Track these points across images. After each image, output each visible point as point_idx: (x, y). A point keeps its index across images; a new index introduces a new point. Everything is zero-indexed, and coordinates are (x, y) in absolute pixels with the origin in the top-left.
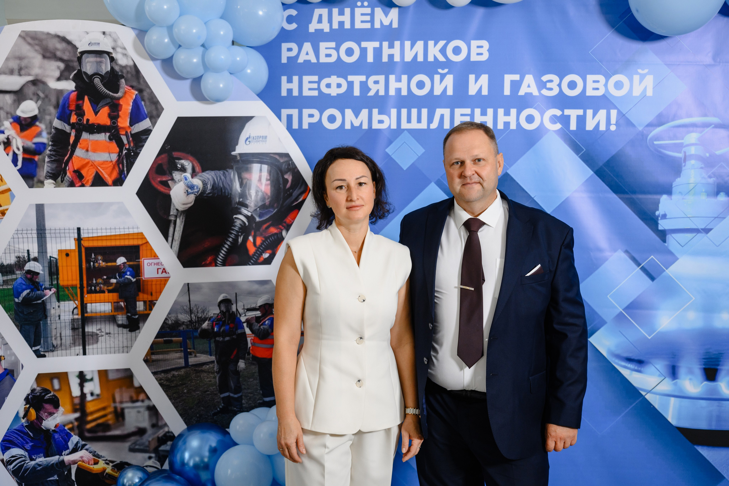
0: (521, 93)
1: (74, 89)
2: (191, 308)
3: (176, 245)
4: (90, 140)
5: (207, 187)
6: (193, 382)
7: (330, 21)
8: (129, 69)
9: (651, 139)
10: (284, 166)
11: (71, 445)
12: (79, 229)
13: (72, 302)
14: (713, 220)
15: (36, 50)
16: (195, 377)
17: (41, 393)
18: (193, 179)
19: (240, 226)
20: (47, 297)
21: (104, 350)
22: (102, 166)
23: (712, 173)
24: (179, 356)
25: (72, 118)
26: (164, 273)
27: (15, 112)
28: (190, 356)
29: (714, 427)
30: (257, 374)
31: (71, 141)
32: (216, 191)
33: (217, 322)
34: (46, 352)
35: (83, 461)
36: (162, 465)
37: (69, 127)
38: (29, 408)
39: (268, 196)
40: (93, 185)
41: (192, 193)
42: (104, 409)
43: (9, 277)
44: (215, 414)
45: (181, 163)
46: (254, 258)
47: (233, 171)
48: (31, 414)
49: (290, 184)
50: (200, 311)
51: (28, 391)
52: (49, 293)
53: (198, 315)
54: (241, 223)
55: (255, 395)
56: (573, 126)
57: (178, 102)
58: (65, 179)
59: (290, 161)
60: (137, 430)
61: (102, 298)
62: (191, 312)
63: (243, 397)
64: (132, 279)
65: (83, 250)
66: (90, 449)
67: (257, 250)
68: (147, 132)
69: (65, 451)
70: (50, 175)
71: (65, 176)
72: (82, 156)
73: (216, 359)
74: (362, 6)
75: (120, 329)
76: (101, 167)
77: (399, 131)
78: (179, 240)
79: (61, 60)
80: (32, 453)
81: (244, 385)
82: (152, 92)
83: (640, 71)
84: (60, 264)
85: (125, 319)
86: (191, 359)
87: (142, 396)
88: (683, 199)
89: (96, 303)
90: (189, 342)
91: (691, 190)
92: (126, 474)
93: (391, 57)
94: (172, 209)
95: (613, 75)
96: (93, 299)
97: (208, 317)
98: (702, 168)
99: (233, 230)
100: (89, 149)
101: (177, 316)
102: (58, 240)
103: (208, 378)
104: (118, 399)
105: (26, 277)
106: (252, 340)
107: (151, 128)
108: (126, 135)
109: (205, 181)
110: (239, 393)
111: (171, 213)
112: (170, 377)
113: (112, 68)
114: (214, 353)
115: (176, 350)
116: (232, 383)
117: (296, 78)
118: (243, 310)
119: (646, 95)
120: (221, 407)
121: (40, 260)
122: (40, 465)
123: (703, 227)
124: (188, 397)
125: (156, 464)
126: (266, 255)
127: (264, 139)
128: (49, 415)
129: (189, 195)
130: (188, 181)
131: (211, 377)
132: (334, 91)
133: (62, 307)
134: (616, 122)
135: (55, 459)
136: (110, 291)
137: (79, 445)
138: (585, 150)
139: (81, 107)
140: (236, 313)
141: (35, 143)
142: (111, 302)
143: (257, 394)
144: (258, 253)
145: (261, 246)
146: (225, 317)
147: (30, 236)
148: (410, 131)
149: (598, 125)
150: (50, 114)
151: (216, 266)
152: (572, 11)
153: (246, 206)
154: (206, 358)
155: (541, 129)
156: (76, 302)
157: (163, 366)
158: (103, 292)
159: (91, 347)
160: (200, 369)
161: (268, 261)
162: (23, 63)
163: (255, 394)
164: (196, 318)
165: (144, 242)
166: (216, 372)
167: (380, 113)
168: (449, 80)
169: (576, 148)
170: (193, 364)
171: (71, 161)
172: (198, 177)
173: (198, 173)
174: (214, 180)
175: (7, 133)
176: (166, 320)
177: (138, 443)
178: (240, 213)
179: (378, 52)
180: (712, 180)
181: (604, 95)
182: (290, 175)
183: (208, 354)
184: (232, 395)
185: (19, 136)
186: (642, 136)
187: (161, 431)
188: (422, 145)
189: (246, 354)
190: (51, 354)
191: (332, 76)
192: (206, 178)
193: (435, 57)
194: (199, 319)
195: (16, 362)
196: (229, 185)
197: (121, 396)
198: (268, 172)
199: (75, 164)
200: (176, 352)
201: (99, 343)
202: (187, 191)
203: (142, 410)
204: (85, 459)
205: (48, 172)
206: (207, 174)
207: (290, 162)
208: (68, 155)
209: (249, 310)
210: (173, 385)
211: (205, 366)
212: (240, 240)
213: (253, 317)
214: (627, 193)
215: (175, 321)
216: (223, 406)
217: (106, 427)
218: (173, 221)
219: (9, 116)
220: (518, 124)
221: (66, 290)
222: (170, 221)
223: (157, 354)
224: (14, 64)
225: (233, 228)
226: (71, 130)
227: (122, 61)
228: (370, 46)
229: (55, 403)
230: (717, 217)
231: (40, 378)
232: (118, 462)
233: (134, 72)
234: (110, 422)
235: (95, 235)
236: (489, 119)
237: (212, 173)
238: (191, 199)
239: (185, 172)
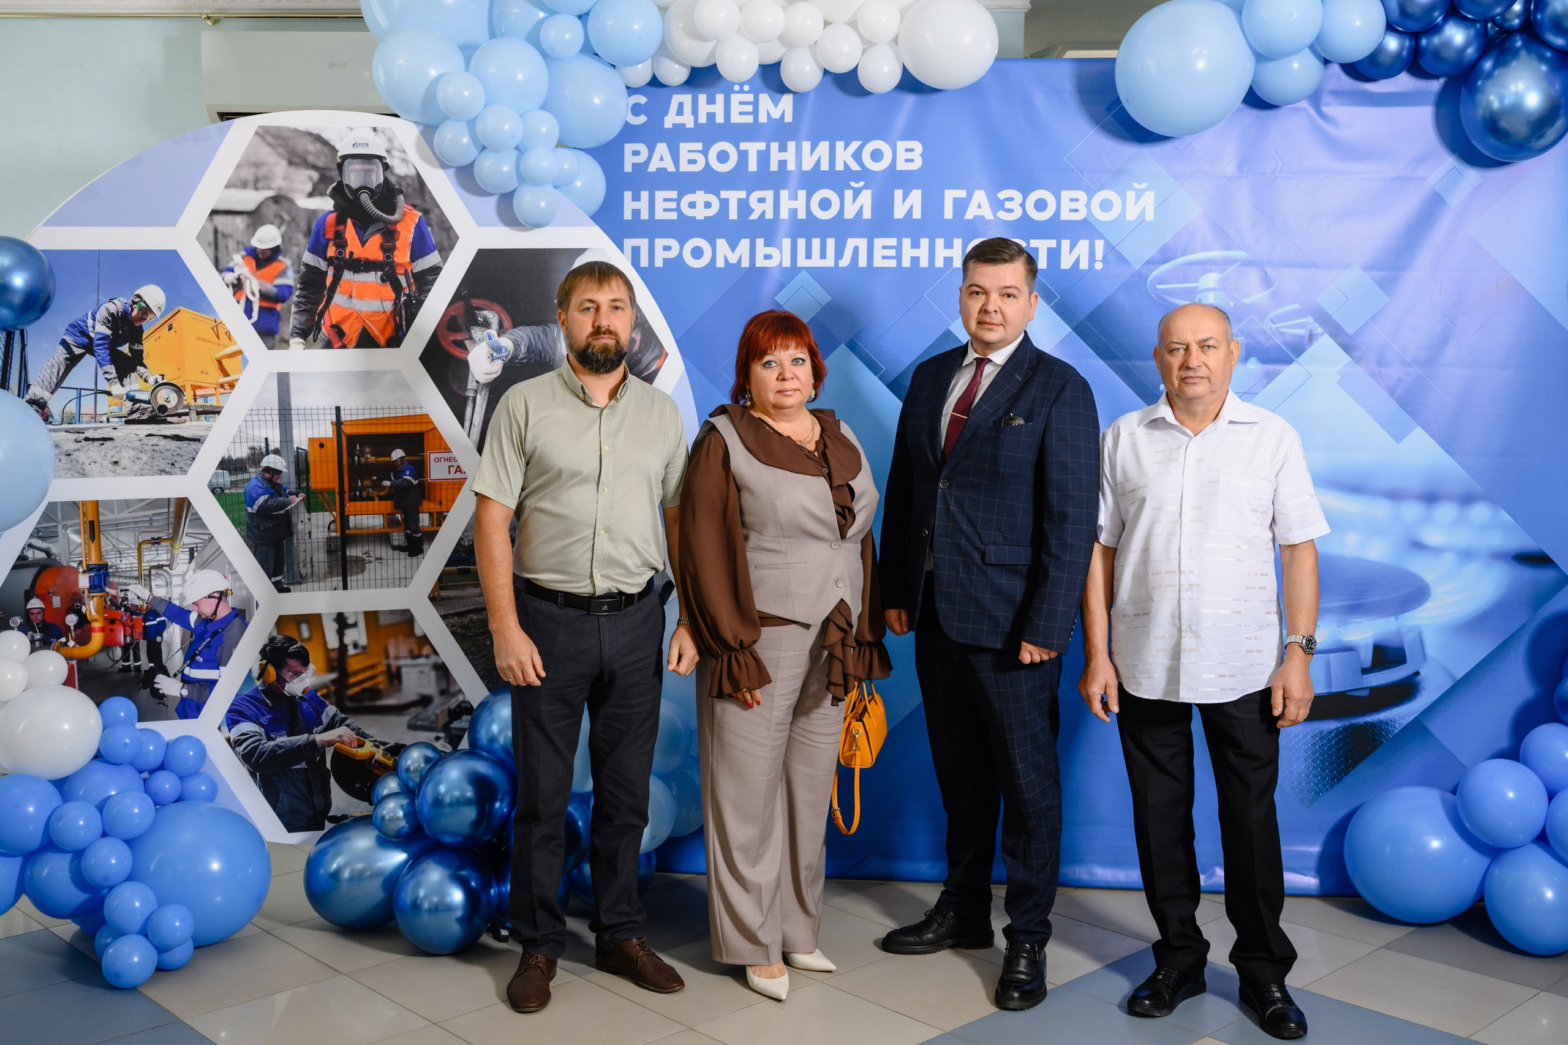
0: (969, 215)
1: (332, 209)
4: (354, 282)
5: (520, 350)
7: (695, 112)
8: (409, 181)
9: (1151, 282)
11: (325, 719)
12: (338, 409)
13: (327, 513)
15: (279, 154)
17: (284, 643)
18: (499, 338)
20: (293, 505)
21: (372, 582)
22: (371, 319)
23: (1238, 330)
25: (329, 249)
26: (458, 473)
27: (249, 241)
31: (328, 283)
32: (532, 356)
34: (291, 584)
35: (343, 742)
36: (455, 748)
37: (326, 263)
38: (266, 664)
40: (357, 347)
41: (499, 358)
42: (372, 667)
43: (240, 477)
47: (557, 326)
48: (269, 674)
49: (638, 346)
51: (265, 641)
52: (296, 500)
58: (319, 336)
60: (419, 698)
61: (370, 508)
64: (413, 481)
65: (344, 439)
66: (354, 725)
68: (435, 271)
69: (317, 727)
70: (297, 331)
71: (319, 332)
72: (343, 304)
74: (741, 91)
75: (396, 552)
76: (370, 321)
77: (794, 270)
78: (480, 425)
79: (314, 167)
80: (270, 730)
82: (442, 213)
83: (1135, 185)
84: (311, 458)
85: (403, 538)
87: (426, 650)
89: (362, 515)
92: (409, 754)
93: (783, 164)
94: (469, 381)
95: (1099, 191)
96: (358, 509)
100: (353, 295)
102: (309, 424)
104: (392, 652)
105: (264, 478)
107: (441, 265)
108: (406, 274)
109: (517, 341)
111: (469, 387)
112: (466, 623)
113: (386, 179)
117: (645, 194)
119: (1145, 219)
121: (283, 453)
122: (281, 747)
125: (446, 747)
128: (295, 675)
129: (494, 362)
130: (493, 341)
132: (700, 213)
133: (313, 521)
134: (1103, 258)
135: (303, 738)
136: (381, 498)
137: (336, 718)
138: (1059, 297)
139: (341, 234)
141: (276, 286)
142: (383, 514)
147: (269, 418)
148: (809, 270)
149: (1077, 261)
150: (298, 245)
152: (1040, 101)
156: (334, 513)
157: (457, 607)
158: (372, 499)
159: (354, 578)
162: (261, 172)
165: (430, 427)
167: (766, 245)
168: (866, 197)
169: (1046, 295)
171: (327, 312)
172: (507, 335)
173: (508, 329)
174: (530, 339)
175: (238, 271)
176: (461, 540)
177: (421, 716)
179: (764, 157)
181: (1085, 218)
182: (638, 332)
185: (254, 276)
186: (1140, 278)
187: (454, 700)
188: (827, 291)
190: (298, 587)
191: (697, 192)
192: (518, 336)
193: (846, 164)
195: (249, 599)
196: (551, 347)
197: (397, 649)
199: (332, 316)
201: (366, 573)
202: (492, 355)
203: (426, 669)
204: (345, 739)
205: (295, 327)
206: (520, 330)
207: (639, 315)
208: (323, 303)
210: (470, 634)
214: (1119, 358)
217: (375, 693)
219: (241, 247)
221: (320, 496)
222: (466, 398)
223: (447, 590)
224: (248, 174)
226: (328, 267)
227: (400, 169)
228: (753, 148)
229: (304, 659)
230: (1246, 393)
231: (282, 622)
232: (392, 744)
233: (417, 186)
234: (382, 686)
235: (361, 417)
236: (923, 253)
237: (528, 329)
238: (497, 367)
239: (489, 328)
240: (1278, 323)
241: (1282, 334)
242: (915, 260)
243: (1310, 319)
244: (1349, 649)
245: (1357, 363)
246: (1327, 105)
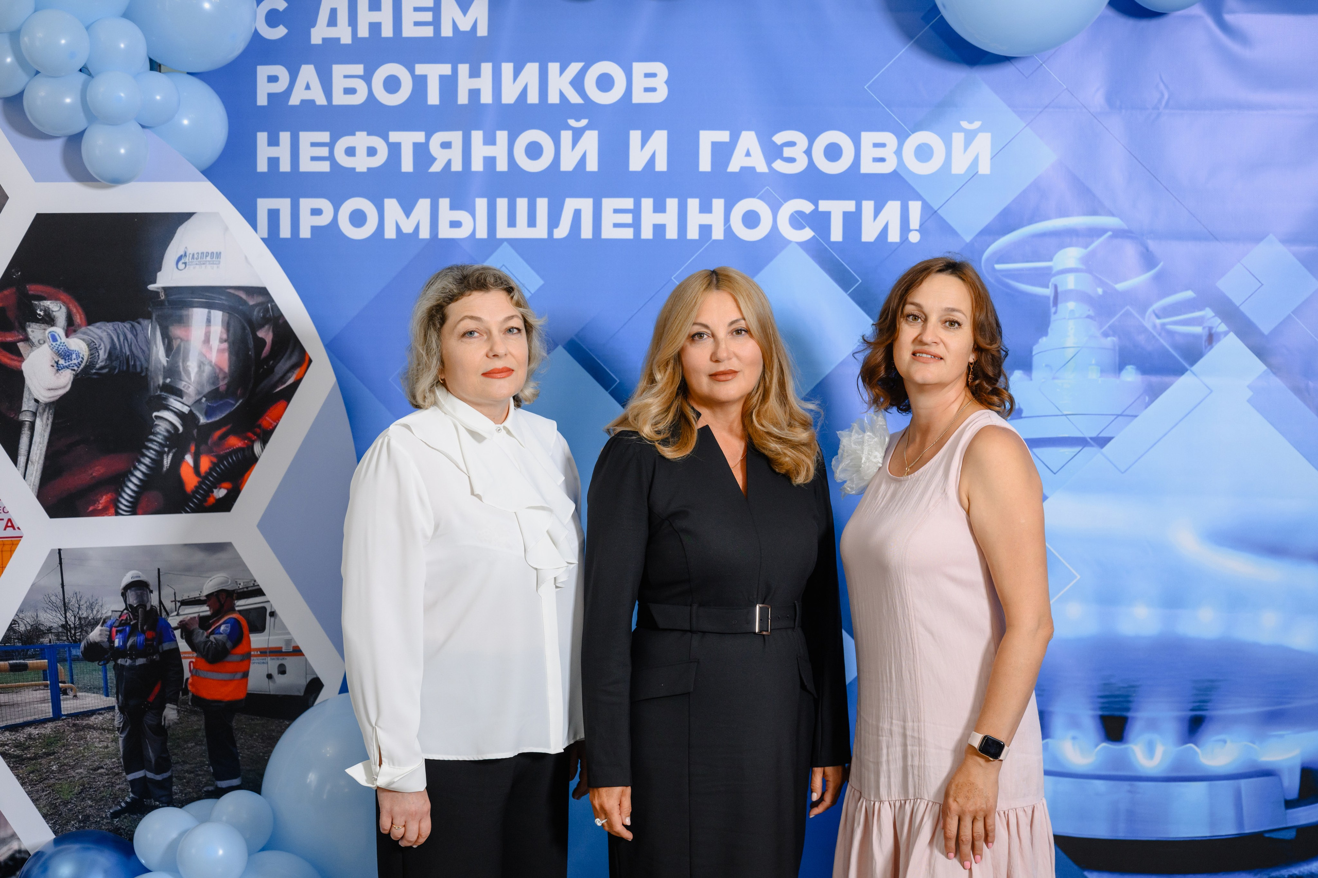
0: (734, 166)
2: (66, 600)
3: (35, 472)
5: (99, 356)
6: (70, 750)
7: (353, 21)
9: (987, 260)
10: (255, 313)
14: (1113, 421)
16: (75, 740)
18: (67, 339)
19: (166, 434)
23: (1109, 327)
24: (42, 696)
28: (65, 696)
29: (1122, 833)
30: (202, 734)
32: (114, 364)
33: (118, 629)
39: (225, 373)
41: (67, 367)
44: (115, 815)
45: (44, 306)
46: (197, 498)
47: (152, 322)
49: (269, 350)
50: (85, 605)
53: (80, 612)
54: (169, 427)
55: (200, 775)
56: (837, 234)
57: (36, 183)
59: (268, 302)
62: (66, 607)
63: (174, 779)
67: (200, 483)
73: (118, 702)
77: (492, 242)
78: (41, 462)
81: (176, 754)
83: (964, 124)
86: (65, 702)
88: (1054, 378)
90: (62, 668)
91: (1069, 361)
93: (475, 94)
94: (25, 399)
95: (913, 132)
97: (101, 618)
98: (1089, 317)
99: (152, 441)
101: (37, 616)
103: (100, 741)
106: (192, 664)
109: (94, 342)
110: (165, 772)
111: (25, 408)
112: (22, 739)
114: (114, 691)
115: (36, 685)
116: (150, 751)
117: (285, 137)
118: (174, 603)
119: (977, 172)
120: (128, 800)
123: (1094, 435)
124: (60, 779)
126: (220, 493)
127: (214, 259)
129: (60, 372)
130: (58, 343)
131: (108, 738)
132: (361, 163)
134: (920, 226)
138: (860, 281)
140: (158, 611)
143: (202, 773)
144: (204, 487)
145: (209, 473)
146: (136, 617)
148: (514, 243)
149: (885, 230)
151: (117, 514)
153: (179, 393)
154: (96, 701)
155: (774, 241)
157: (9, 718)
160: (85, 722)
161: (225, 505)
163: (199, 773)
164: (77, 619)
166: (119, 728)
167: (453, 207)
168: (590, 140)
169: (842, 278)
170: (69, 713)
172: (78, 335)
173: (80, 326)
174: (112, 340)
176: (15, 624)
178: (167, 408)
179: (449, 85)
180: (1110, 341)
181: (895, 172)
182: (269, 330)
183: (101, 692)
184: (150, 775)
186: (972, 254)
188: (538, 272)
189: (181, 693)
191: (357, 133)
192: (96, 336)
193: (562, 94)
194: (83, 622)
196: (143, 352)
198: (222, 325)
200: (36, 688)
202: (57, 363)
206: (98, 328)
207: (269, 305)
209: (185, 603)
210: (28, 756)
211: (94, 716)
212: (167, 461)
213: (195, 617)
215: (32, 626)
216: (132, 797)
218: (27, 423)
220: (728, 230)
222: (21, 424)
225: (151, 437)
228: (434, 72)
230: (1121, 415)
236: (670, 219)
237: (109, 327)
238: (65, 380)
239: (53, 325)
240: (1165, 317)
241: (1171, 333)
242: (659, 229)
243: (1208, 313)
244: (1267, 773)
245: (1275, 373)
246: (1232, 12)
